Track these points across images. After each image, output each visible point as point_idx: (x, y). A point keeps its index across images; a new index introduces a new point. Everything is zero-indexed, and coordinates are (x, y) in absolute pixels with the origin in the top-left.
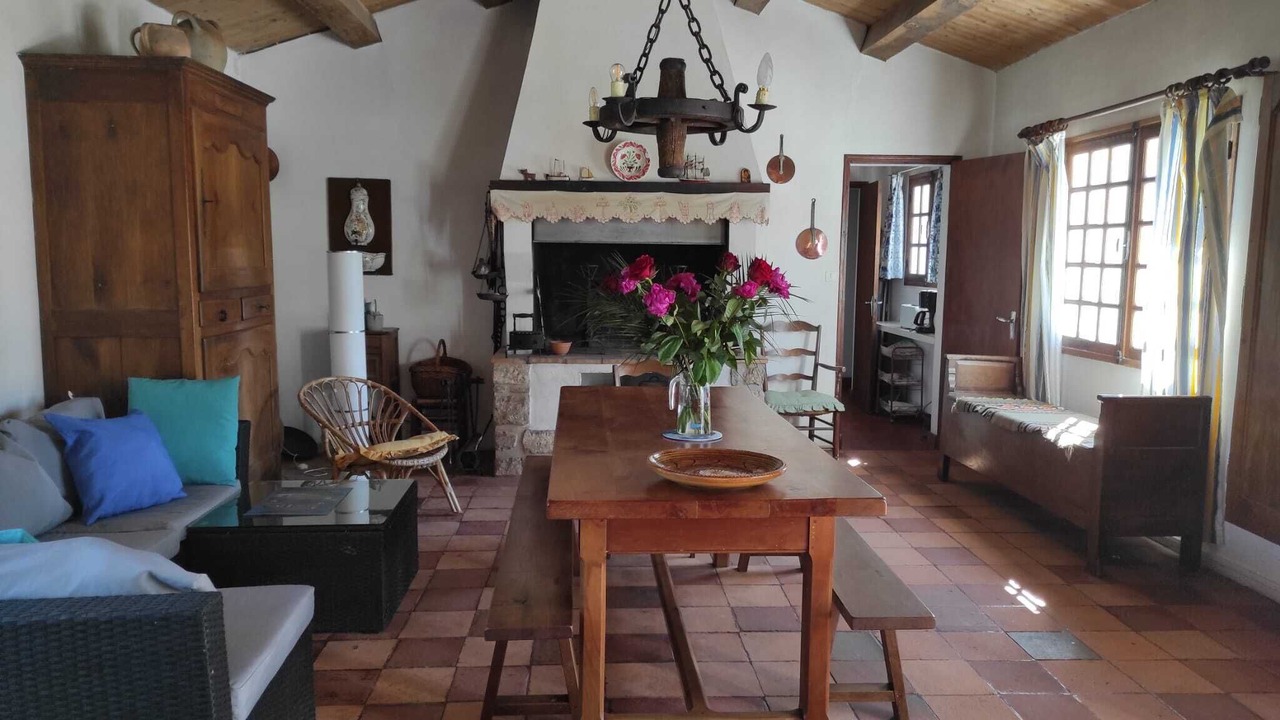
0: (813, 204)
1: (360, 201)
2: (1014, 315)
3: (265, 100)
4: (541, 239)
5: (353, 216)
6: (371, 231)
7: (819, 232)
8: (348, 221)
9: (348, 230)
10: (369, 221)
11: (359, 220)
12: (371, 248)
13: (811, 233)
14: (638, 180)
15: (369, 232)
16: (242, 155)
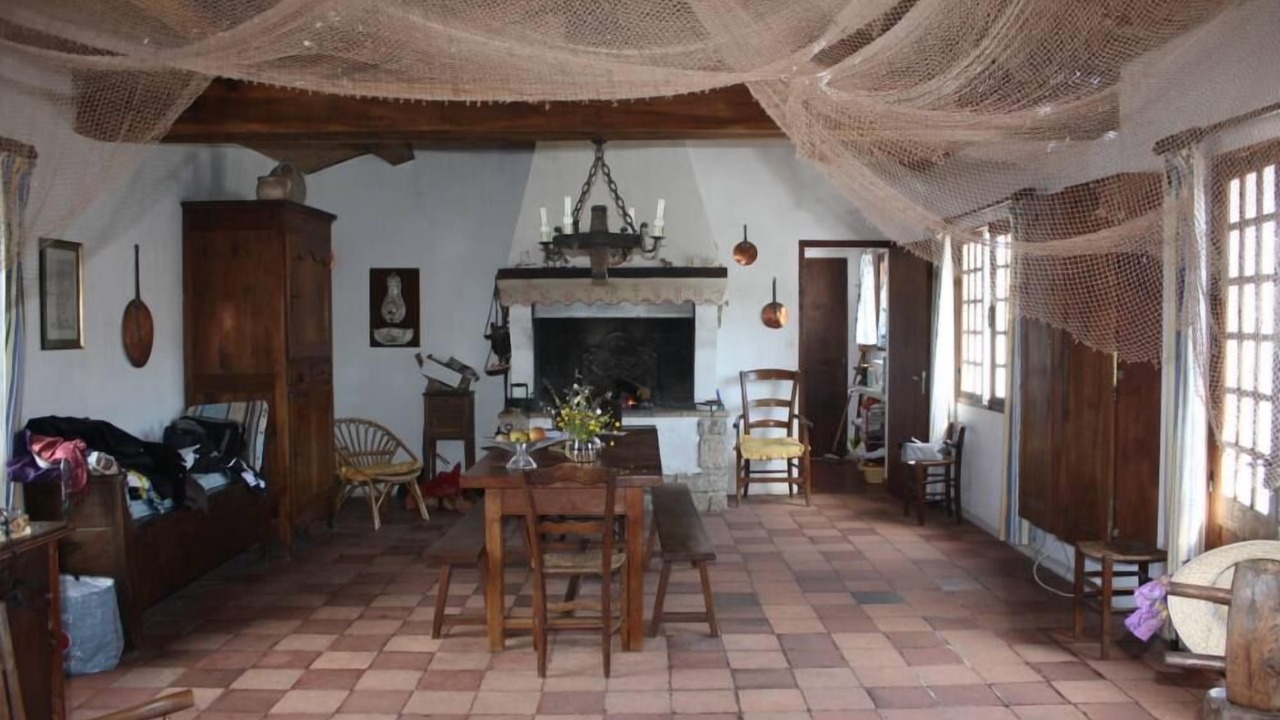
0: (774, 283)
1: (394, 288)
2: (924, 374)
3: (330, 218)
4: (541, 314)
5: (388, 299)
6: (403, 311)
7: (780, 306)
8: (384, 304)
9: (384, 311)
10: (401, 302)
11: (394, 302)
12: (403, 325)
13: (774, 307)
14: (620, 266)
15: (400, 313)
16: (315, 260)
